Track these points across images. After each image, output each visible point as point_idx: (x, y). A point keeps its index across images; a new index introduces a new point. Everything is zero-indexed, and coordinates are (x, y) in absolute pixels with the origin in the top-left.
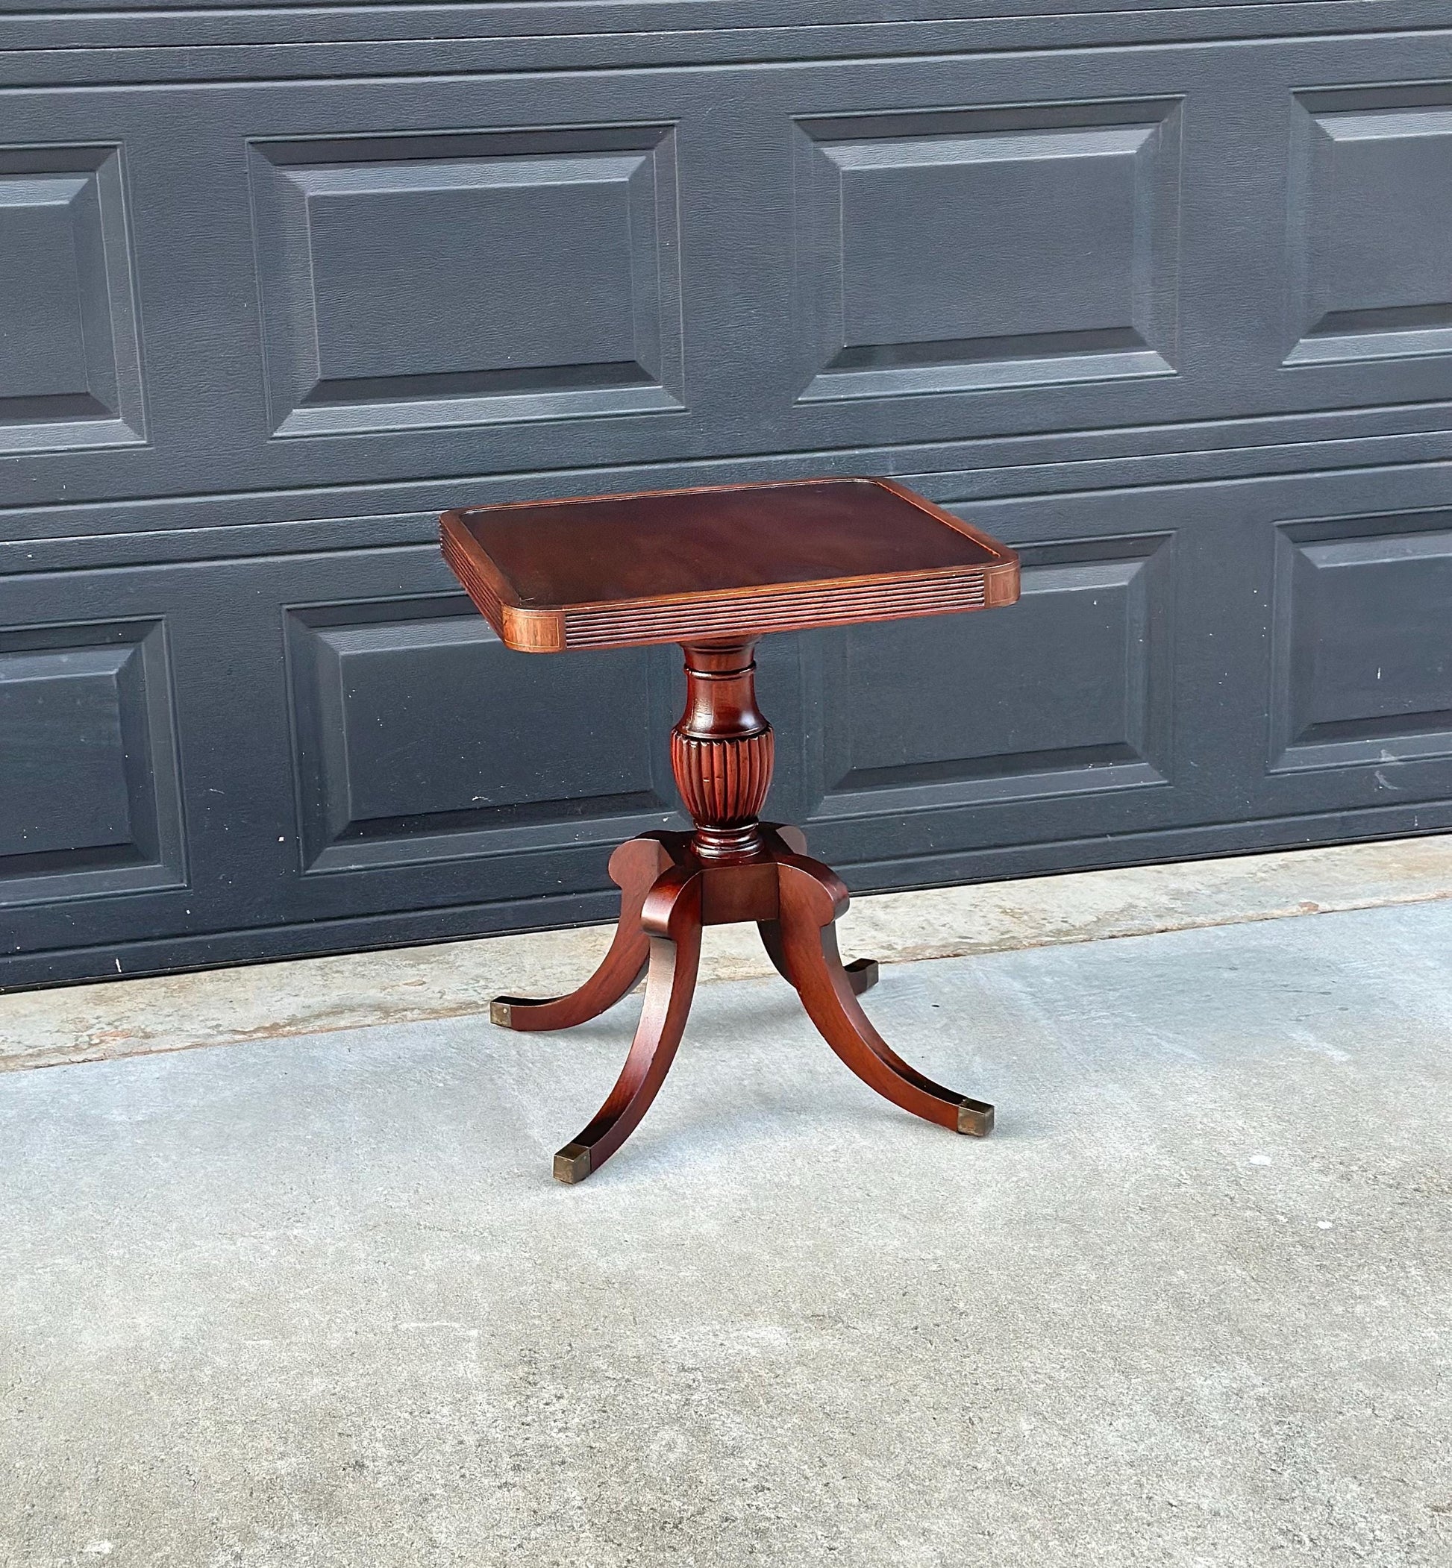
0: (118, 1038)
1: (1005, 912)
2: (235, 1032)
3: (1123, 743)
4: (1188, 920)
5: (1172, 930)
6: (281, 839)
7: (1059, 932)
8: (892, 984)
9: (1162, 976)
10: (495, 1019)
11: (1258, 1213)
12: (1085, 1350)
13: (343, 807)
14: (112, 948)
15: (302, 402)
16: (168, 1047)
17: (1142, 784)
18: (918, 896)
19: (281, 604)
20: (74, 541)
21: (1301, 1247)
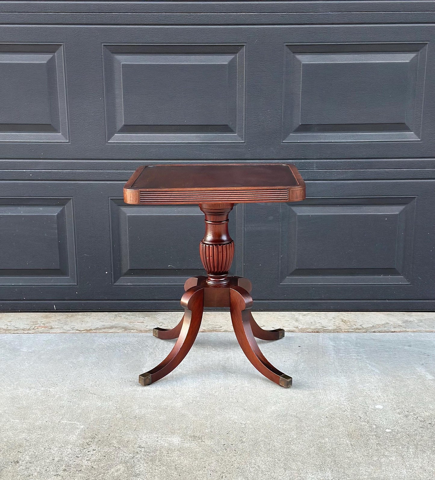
0: (42, 328)
1: (343, 321)
2: (77, 330)
3: (395, 268)
4: (404, 329)
5: (396, 332)
6: (107, 273)
7: (357, 329)
8: (289, 338)
9: (383, 346)
10: (154, 335)
11: (367, 424)
12: (276, 460)
13: (126, 265)
14: (53, 302)
15: (118, 132)
16: (55, 332)
17: (400, 283)
18: (316, 313)
19: (109, 197)
20: (45, 171)
21: (375, 436)
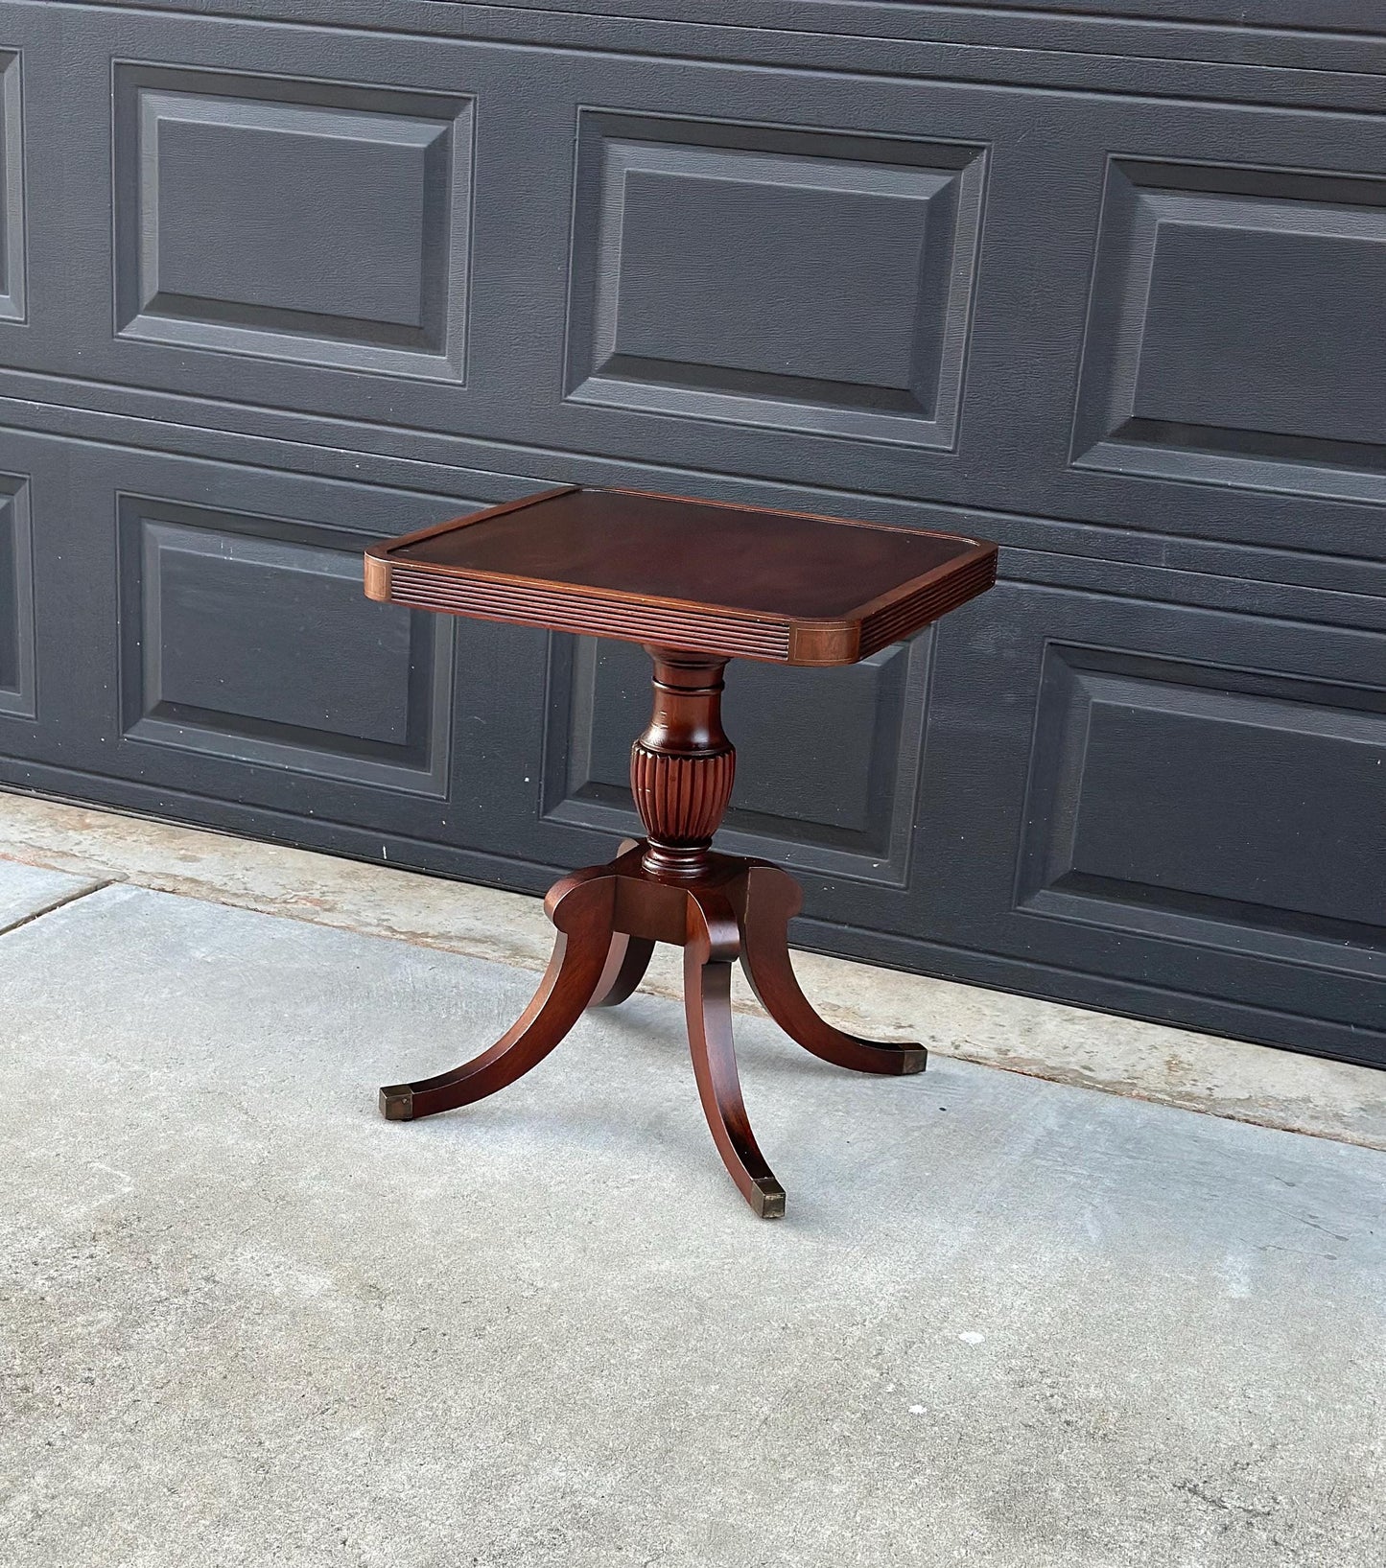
0: (309, 904)
1: (1169, 1062)
2: (390, 928)
4: (1338, 1130)
5: (1301, 1133)
6: (527, 780)
9: (1205, 1164)
11: (878, 1375)
13: (583, 765)
14: (388, 837)
15: (600, 371)
16: (326, 922)
18: (1115, 1023)
20: (393, 461)
21: (859, 1416)
